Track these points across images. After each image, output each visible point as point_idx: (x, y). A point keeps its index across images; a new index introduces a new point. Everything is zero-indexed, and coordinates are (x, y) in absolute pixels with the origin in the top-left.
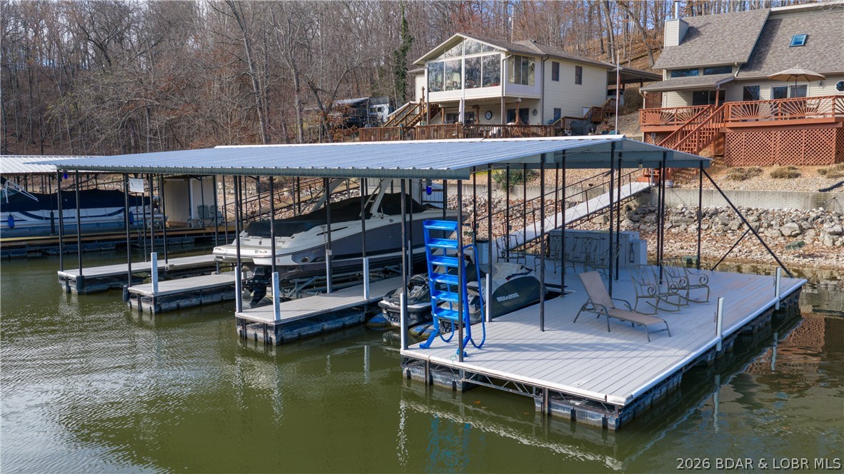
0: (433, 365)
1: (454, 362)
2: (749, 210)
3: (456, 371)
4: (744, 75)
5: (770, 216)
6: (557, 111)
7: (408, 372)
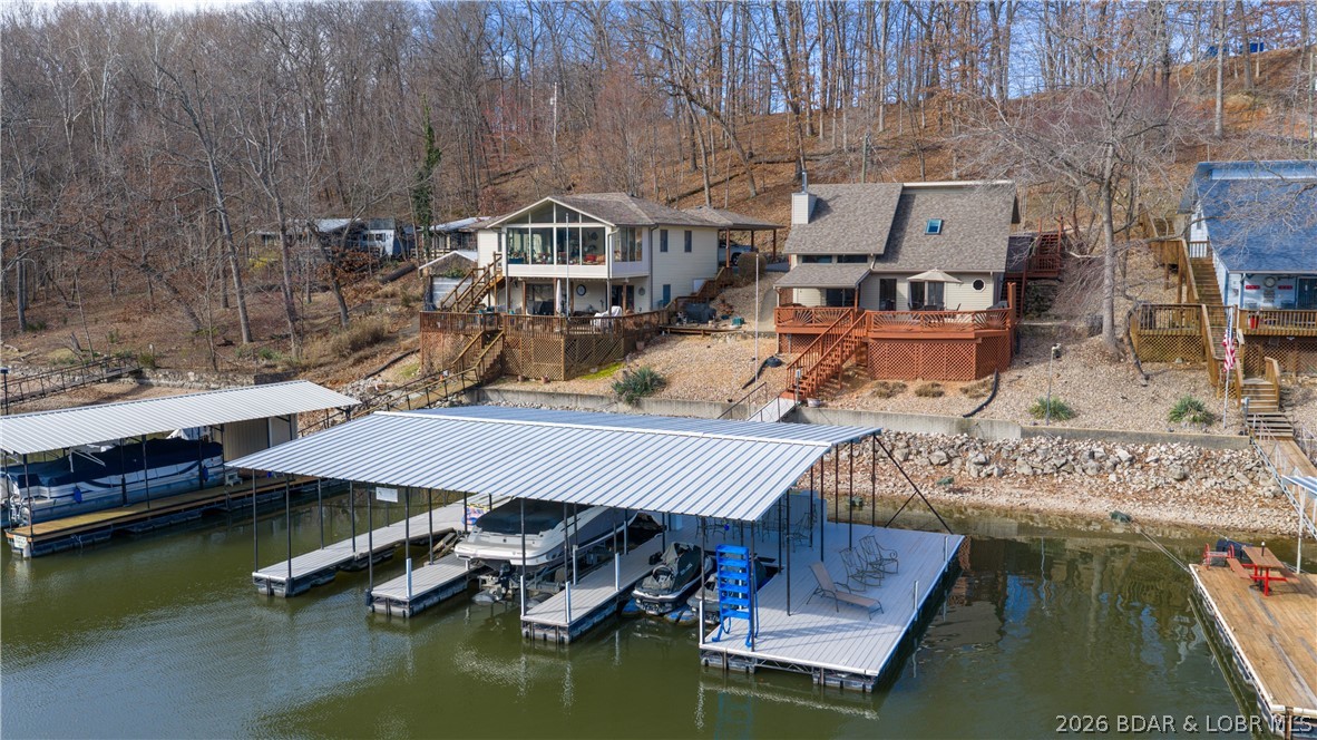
0: (729, 655)
1: (747, 652)
2: (898, 434)
3: (749, 659)
4: (880, 267)
5: (918, 442)
6: (667, 288)
7: (706, 661)
